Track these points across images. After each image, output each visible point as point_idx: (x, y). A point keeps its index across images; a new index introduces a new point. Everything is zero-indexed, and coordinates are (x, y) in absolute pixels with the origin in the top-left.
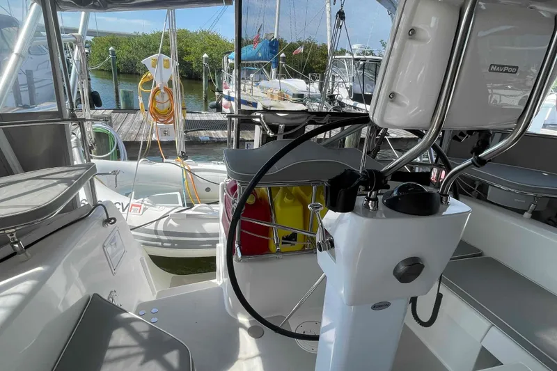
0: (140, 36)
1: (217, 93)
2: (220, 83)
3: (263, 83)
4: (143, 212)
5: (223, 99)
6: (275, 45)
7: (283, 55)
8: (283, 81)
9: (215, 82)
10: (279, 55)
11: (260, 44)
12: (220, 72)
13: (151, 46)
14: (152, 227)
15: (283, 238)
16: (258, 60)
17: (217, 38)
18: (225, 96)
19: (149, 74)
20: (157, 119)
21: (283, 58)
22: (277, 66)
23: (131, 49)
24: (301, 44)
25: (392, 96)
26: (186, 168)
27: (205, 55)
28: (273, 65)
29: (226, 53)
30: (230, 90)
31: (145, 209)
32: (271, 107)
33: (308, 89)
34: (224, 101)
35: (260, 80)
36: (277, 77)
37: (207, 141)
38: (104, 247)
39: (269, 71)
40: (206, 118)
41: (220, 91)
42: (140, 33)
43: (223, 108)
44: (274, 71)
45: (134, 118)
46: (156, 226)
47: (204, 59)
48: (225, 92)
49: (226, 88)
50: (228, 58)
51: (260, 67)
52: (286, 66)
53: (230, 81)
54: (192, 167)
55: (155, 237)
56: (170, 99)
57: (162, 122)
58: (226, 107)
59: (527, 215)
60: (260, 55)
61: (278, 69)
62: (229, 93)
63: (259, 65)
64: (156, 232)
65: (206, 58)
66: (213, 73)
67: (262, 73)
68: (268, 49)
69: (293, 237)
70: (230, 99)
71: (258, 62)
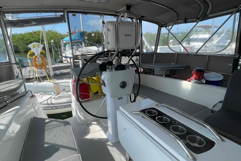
0: (18, 35)
1: (60, 56)
2: (61, 51)
3: (80, 49)
4: (41, 98)
5: (63, 58)
6: (82, 34)
7: (86, 38)
8: (88, 48)
9: (58, 51)
10: (85, 38)
11: (76, 34)
12: (60, 47)
13: (25, 39)
14: (46, 102)
15: (94, 94)
16: (76, 40)
17: (56, 33)
18: (64, 56)
19: (32, 51)
20: (37, 68)
21: (87, 39)
22: (85, 42)
23: (15, 41)
24: (93, 32)
25: (108, 43)
26: (54, 82)
27: (52, 41)
28: (83, 42)
29: (62, 39)
30: (66, 54)
31: (42, 97)
32: (84, 53)
33: (98, 50)
34: (64, 59)
35: (78, 48)
36: (86, 46)
37: (60, 74)
38: (33, 104)
39: (82, 44)
40: (57, 66)
41: (61, 55)
42: (18, 34)
43: (64, 62)
44: (83, 44)
45: (26, 70)
46: (47, 102)
47: (52, 43)
48: (64, 55)
49: (64, 53)
50: (63, 41)
51: (77, 43)
52: (88, 42)
53: (65, 50)
54: (56, 82)
55: (48, 106)
56: (42, 60)
57: (40, 69)
58: (65, 61)
59: (164, 76)
60: (77, 38)
61: (85, 43)
62: (66, 55)
63: (77, 42)
64: (48, 104)
65: (53, 42)
66: (57, 48)
67: (79, 45)
68: (80, 36)
69: (97, 93)
70: (66, 57)
71: (76, 41)
